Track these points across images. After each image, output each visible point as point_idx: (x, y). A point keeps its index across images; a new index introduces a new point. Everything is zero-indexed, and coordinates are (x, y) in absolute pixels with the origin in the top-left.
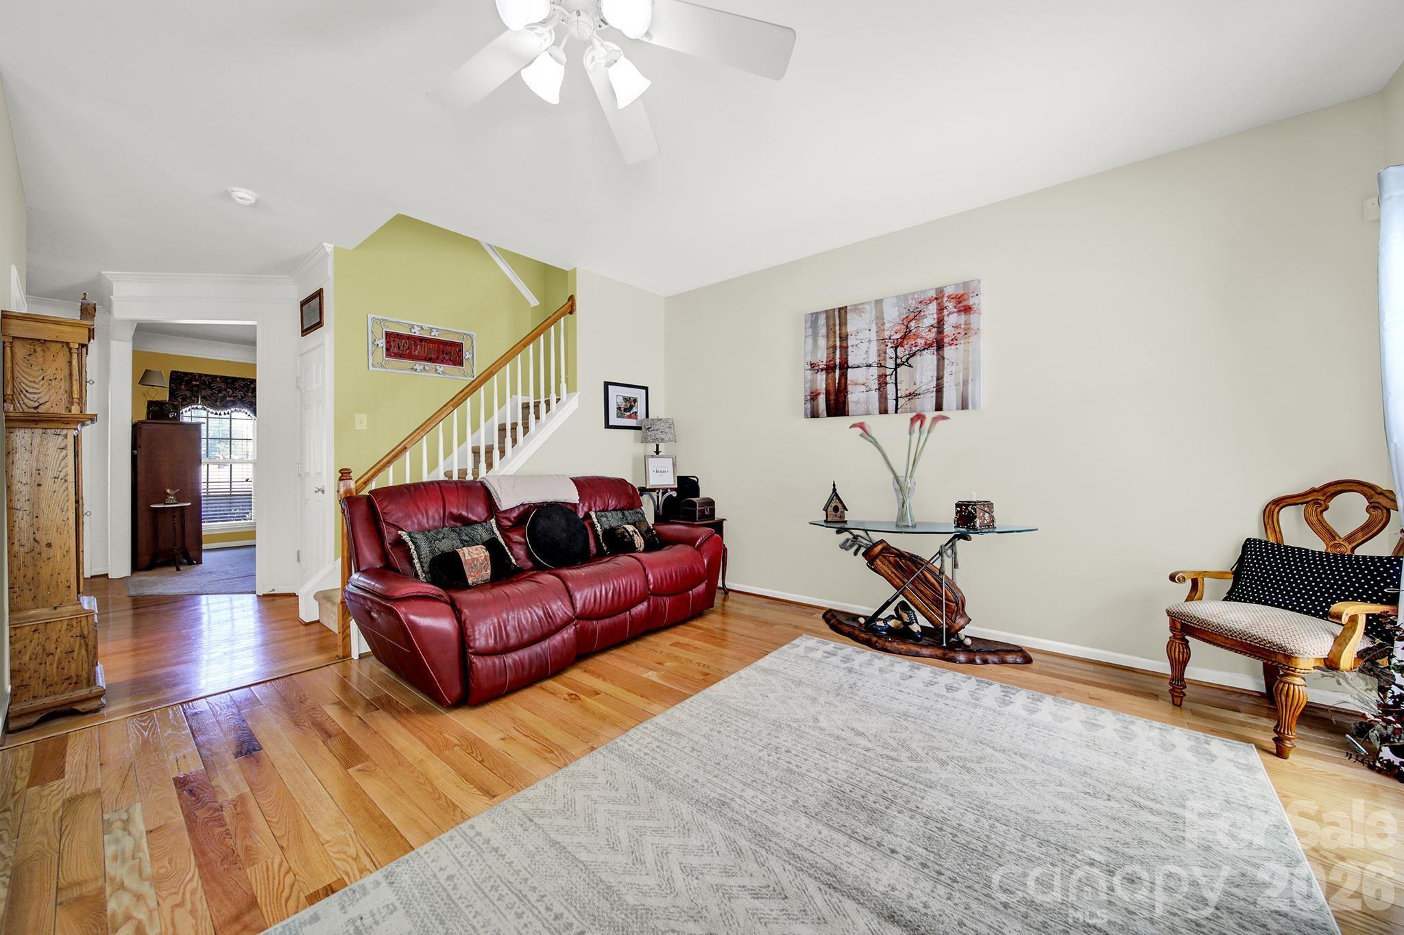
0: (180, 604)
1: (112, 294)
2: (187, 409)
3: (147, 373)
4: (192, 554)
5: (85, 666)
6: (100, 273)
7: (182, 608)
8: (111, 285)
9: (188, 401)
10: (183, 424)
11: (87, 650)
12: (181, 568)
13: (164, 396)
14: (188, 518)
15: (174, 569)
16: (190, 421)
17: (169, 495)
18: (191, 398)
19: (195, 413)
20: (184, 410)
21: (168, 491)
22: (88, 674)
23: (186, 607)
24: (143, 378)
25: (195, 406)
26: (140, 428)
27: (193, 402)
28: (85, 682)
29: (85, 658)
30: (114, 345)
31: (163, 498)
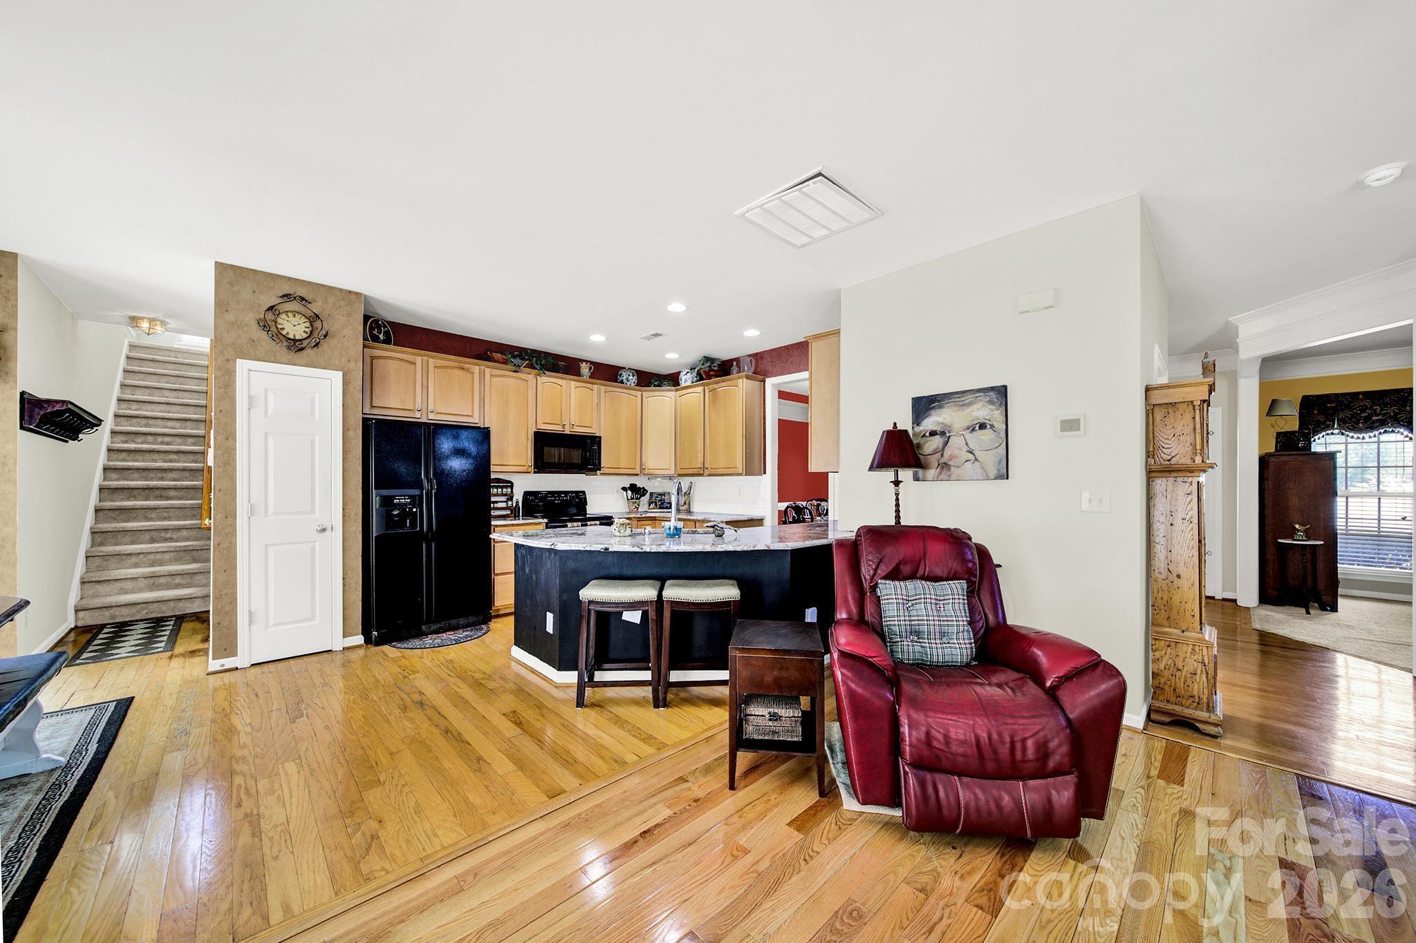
0: (1307, 655)
1: (1238, 338)
2: (1321, 435)
3: (1274, 403)
4: (1325, 598)
5: (1206, 691)
6: (1228, 320)
7: (1307, 659)
8: (1237, 328)
9: (1322, 426)
10: (1315, 454)
11: (1207, 677)
12: (1312, 612)
13: (1294, 426)
14: (1321, 557)
15: (1303, 611)
16: (1324, 450)
17: (1298, 531)
18: (1325, 422)
19: (1330, 439)
20: (1316, 437)
21: (1297, 526)
22: (1208, 699)
23: (1313, 660)
24: (1270, 408)
25: (1330, 432)
26: (1268, 461)
27: (1327, 427)
28: (1205, 706)
29: (1205, 684)
30: (1242, 382)
31: (1292, 533)
